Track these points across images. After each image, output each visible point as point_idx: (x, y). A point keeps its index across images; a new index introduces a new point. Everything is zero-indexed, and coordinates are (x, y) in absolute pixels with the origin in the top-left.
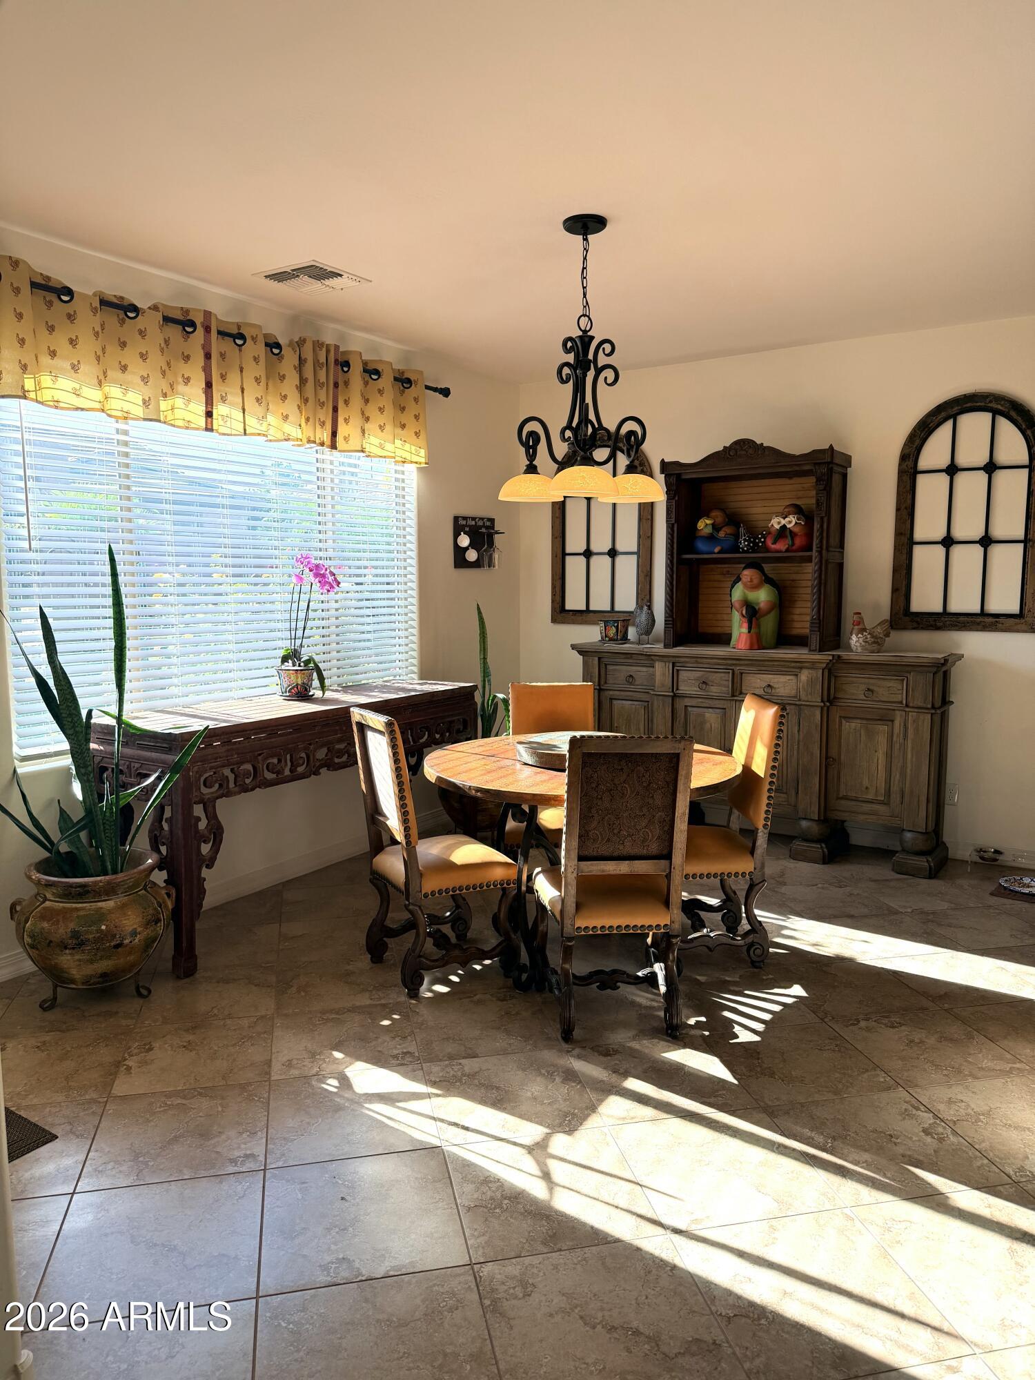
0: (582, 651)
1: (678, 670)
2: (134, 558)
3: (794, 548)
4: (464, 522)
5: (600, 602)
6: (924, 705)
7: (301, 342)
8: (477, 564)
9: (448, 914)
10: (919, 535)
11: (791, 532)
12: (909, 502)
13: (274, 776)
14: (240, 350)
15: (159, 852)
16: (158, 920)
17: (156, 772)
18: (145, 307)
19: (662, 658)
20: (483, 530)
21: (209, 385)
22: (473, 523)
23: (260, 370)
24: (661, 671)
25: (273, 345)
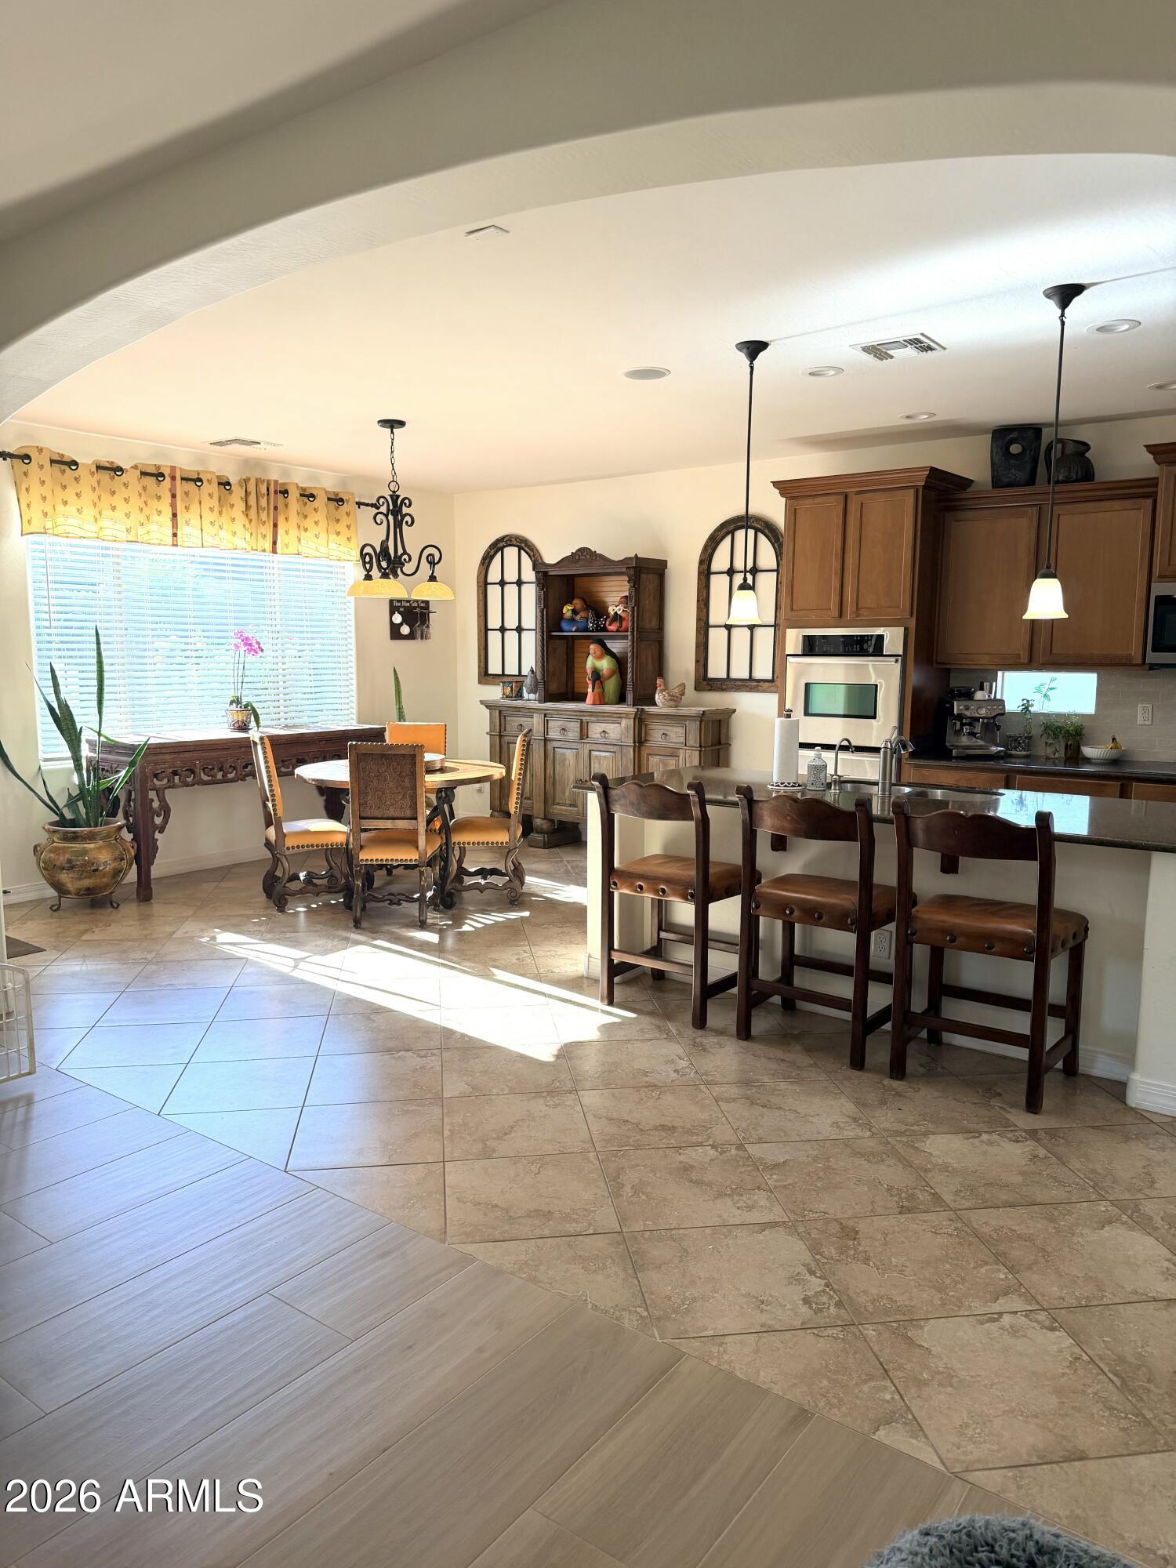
0: (489, 706)
1: (547, 720)
2: (123, 632)
3: (622, 629)
4: (399, 604)
5: (512, 669)
6: (694, 745)
7: (246, 481)
8: (411, 636)
9: (324, 873)
10: (712, 621)
11: (621, 617)
12: (705, 595)
13: (210, 778)
14: (199, 489)
15: (128, 820)
16: (122, 859)
17: (125, 769)
18: (128, 468)
19: (537, 710)
20: (418, 610)
21: (175, 515)
22: (408, 604)
23: (214, 502)
24: (536, 721)
25: (225, 484)
